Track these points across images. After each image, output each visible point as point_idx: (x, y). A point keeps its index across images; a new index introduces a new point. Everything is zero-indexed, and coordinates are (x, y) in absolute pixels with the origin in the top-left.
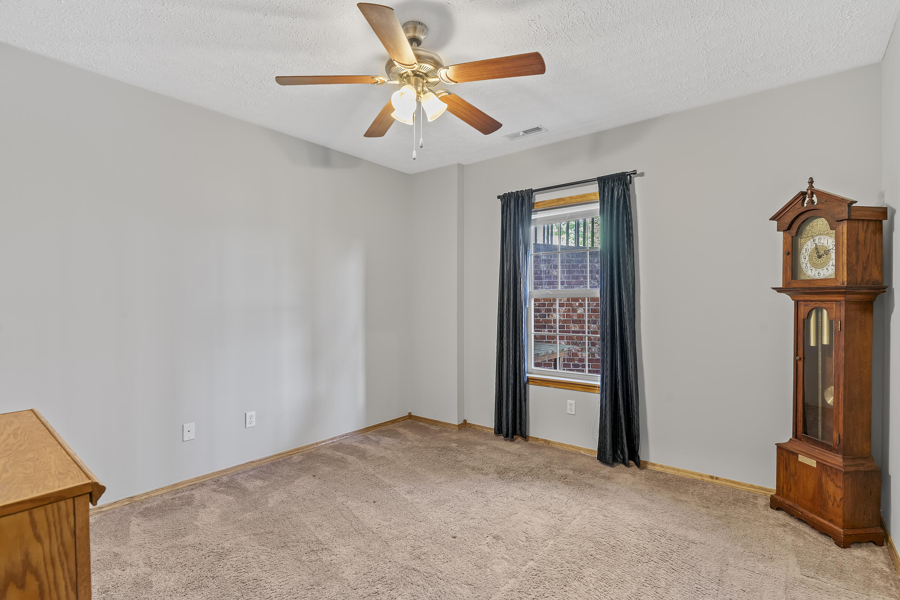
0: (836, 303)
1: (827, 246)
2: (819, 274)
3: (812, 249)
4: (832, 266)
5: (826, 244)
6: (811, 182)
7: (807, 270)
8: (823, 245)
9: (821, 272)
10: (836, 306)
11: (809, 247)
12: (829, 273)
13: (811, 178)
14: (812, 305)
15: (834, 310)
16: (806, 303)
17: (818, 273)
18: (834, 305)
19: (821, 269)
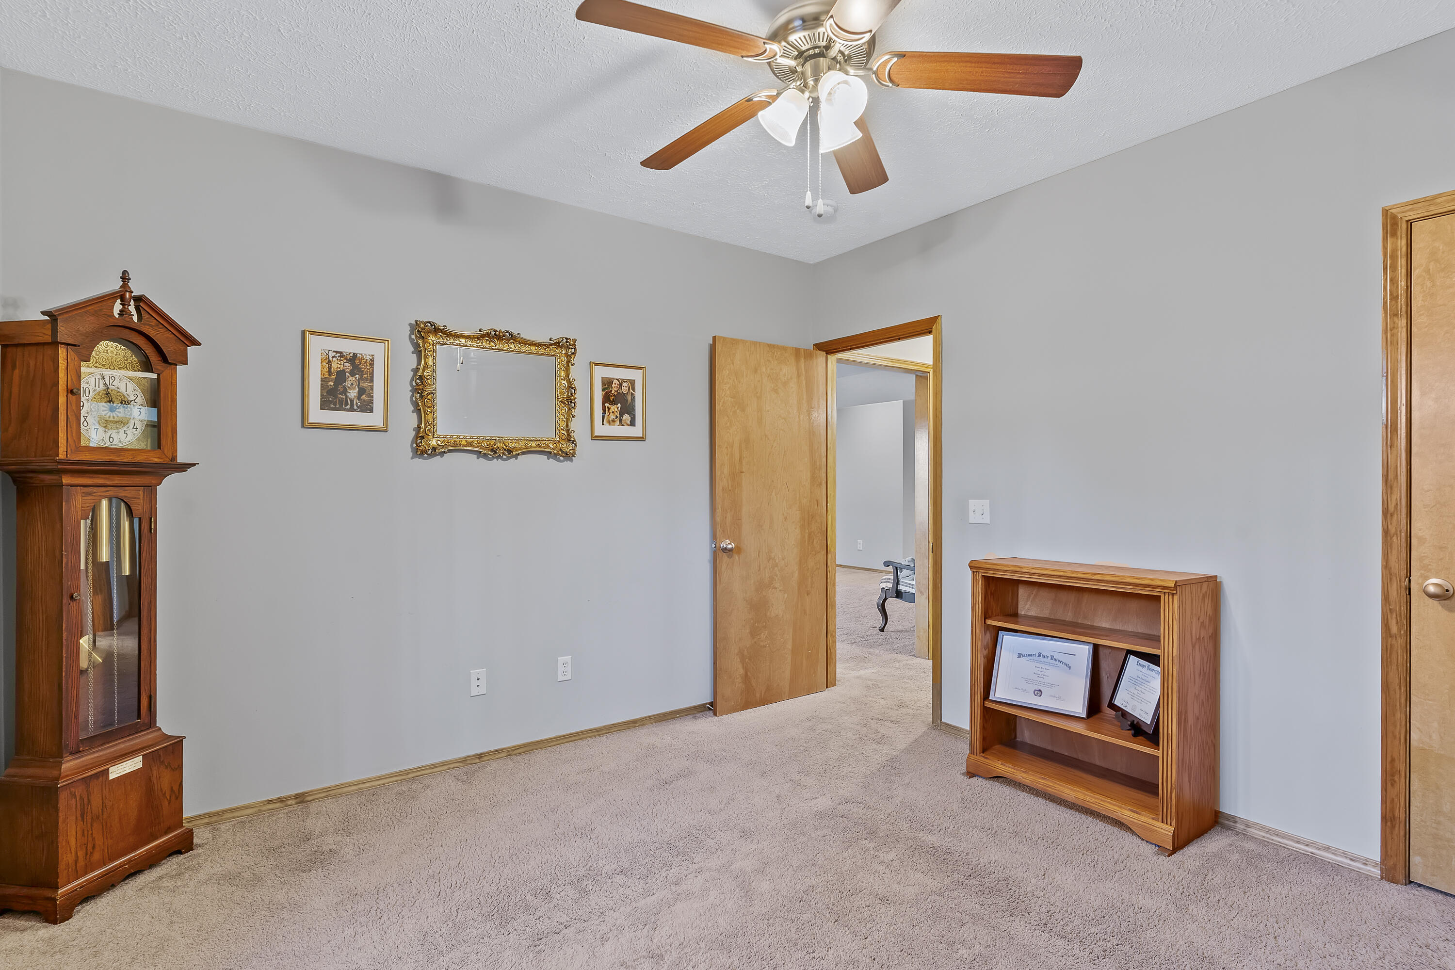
0: (144, 489)
1: (125, 393)
2: (111, 439)
3: (96, 392)
4: (133, 428)
5: (123, 390)
6: (125, 278)
7: (86, 428)
8: (118, 390)
9: (114, 435)
10: (144, 495)
11: (92, 388)
12: (128, 439)
13: (125, 272)
14: (99, 494)
15: (142, 501)
16: (86, 489)
17: (110, 437)
18: (141, 493)
19: (114, 431)
